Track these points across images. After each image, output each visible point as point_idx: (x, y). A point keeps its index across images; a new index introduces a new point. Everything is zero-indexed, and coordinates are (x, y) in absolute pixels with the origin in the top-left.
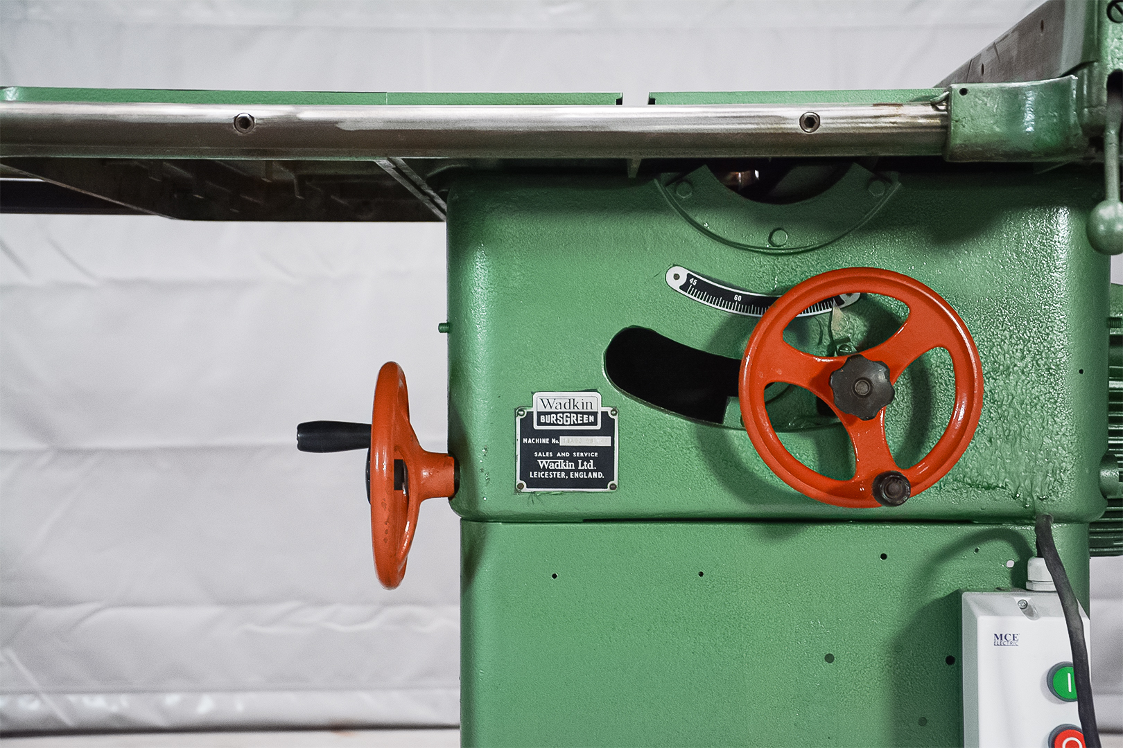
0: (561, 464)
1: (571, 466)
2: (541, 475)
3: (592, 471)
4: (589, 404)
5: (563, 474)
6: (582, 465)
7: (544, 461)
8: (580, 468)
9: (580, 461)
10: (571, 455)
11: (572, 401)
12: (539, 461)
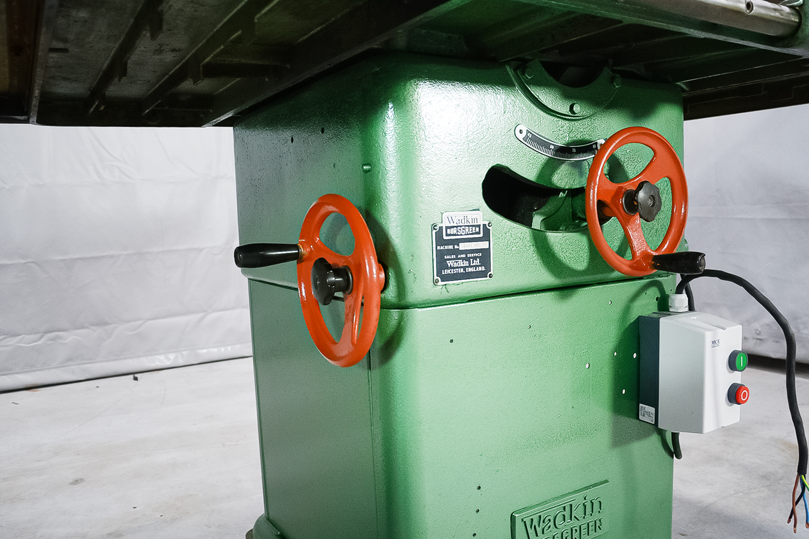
0: (461, 263)
1: (466, 263)
2: (449, 271)
3: (478, 266)
4: (476, 219)
5: (462, 269)
6: (473, 262)
7: (451, 261)
8: (471, 264)
9: (471, 260)
10: (467, 256)
11: (466, 217)
12: (448, 262)
